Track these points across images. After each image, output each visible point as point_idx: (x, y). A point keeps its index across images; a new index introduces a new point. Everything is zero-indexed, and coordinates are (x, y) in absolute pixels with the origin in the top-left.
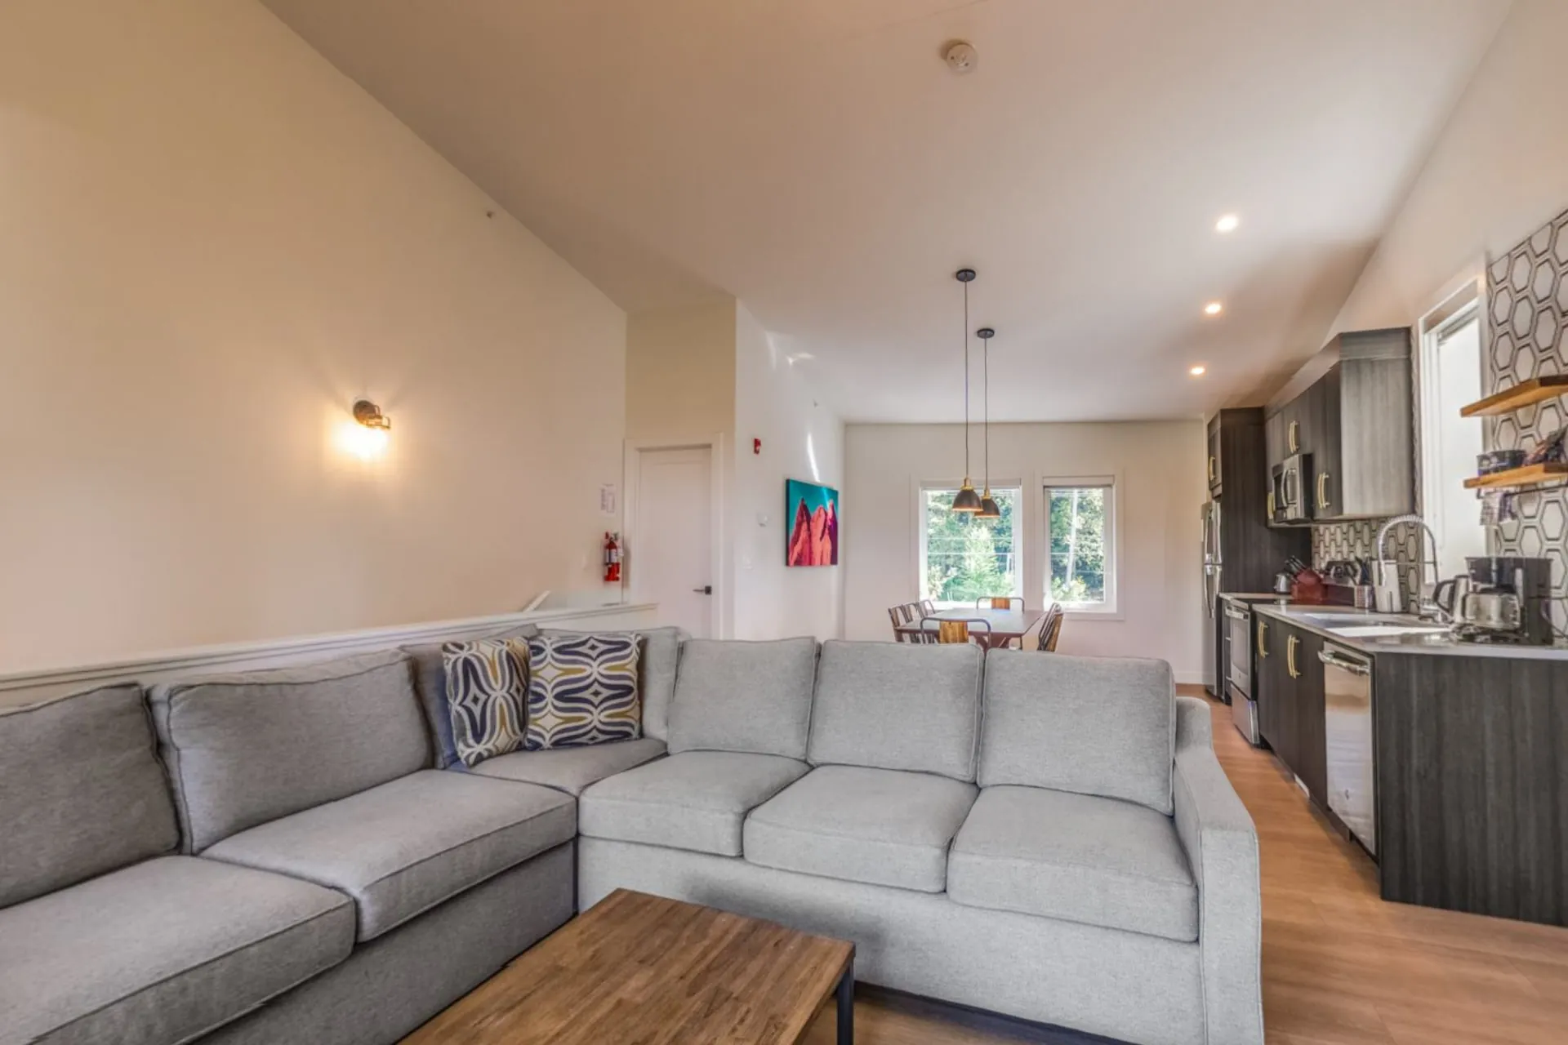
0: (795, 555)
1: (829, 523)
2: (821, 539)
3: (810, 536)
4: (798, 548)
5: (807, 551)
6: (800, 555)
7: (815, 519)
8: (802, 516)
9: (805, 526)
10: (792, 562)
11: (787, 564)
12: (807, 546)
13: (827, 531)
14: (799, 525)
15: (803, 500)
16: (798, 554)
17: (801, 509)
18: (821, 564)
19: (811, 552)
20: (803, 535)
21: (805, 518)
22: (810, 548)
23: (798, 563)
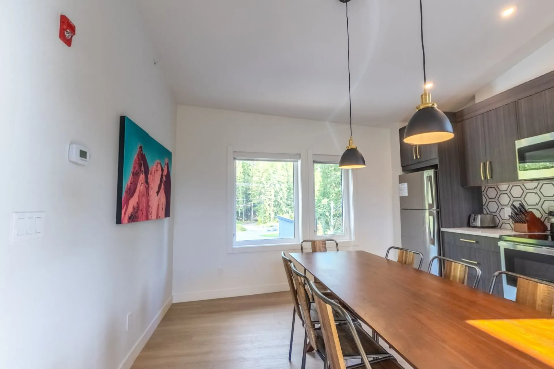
0: (130, 210)
1: (164, 179)
2: (158, 193)
3: (147, 189)
4: (133, 202)
5: (143, 205)
6: (136, 209)
7: (153, 173)
8: (140, 166)
9: (142, 177)
10: (125, 217)
11: (119, 221)
12: (144, 200)
13: (163, 186)
14: (136, 175)
15: (141, 147)
16: (134, 208)
17: (138, 156)
18: (157, 218)
19: (148, 206)
20: (140, 187)
21: (143, 169)
22: (148, 201)
23: (133, 218)
